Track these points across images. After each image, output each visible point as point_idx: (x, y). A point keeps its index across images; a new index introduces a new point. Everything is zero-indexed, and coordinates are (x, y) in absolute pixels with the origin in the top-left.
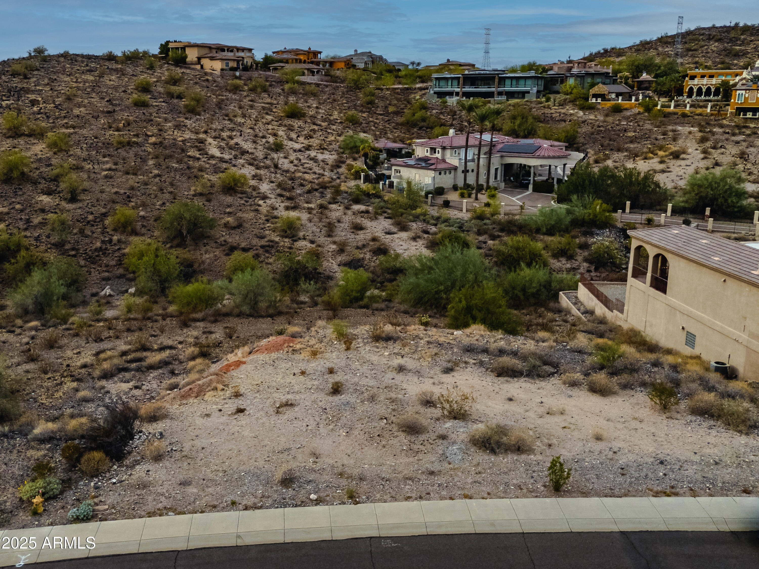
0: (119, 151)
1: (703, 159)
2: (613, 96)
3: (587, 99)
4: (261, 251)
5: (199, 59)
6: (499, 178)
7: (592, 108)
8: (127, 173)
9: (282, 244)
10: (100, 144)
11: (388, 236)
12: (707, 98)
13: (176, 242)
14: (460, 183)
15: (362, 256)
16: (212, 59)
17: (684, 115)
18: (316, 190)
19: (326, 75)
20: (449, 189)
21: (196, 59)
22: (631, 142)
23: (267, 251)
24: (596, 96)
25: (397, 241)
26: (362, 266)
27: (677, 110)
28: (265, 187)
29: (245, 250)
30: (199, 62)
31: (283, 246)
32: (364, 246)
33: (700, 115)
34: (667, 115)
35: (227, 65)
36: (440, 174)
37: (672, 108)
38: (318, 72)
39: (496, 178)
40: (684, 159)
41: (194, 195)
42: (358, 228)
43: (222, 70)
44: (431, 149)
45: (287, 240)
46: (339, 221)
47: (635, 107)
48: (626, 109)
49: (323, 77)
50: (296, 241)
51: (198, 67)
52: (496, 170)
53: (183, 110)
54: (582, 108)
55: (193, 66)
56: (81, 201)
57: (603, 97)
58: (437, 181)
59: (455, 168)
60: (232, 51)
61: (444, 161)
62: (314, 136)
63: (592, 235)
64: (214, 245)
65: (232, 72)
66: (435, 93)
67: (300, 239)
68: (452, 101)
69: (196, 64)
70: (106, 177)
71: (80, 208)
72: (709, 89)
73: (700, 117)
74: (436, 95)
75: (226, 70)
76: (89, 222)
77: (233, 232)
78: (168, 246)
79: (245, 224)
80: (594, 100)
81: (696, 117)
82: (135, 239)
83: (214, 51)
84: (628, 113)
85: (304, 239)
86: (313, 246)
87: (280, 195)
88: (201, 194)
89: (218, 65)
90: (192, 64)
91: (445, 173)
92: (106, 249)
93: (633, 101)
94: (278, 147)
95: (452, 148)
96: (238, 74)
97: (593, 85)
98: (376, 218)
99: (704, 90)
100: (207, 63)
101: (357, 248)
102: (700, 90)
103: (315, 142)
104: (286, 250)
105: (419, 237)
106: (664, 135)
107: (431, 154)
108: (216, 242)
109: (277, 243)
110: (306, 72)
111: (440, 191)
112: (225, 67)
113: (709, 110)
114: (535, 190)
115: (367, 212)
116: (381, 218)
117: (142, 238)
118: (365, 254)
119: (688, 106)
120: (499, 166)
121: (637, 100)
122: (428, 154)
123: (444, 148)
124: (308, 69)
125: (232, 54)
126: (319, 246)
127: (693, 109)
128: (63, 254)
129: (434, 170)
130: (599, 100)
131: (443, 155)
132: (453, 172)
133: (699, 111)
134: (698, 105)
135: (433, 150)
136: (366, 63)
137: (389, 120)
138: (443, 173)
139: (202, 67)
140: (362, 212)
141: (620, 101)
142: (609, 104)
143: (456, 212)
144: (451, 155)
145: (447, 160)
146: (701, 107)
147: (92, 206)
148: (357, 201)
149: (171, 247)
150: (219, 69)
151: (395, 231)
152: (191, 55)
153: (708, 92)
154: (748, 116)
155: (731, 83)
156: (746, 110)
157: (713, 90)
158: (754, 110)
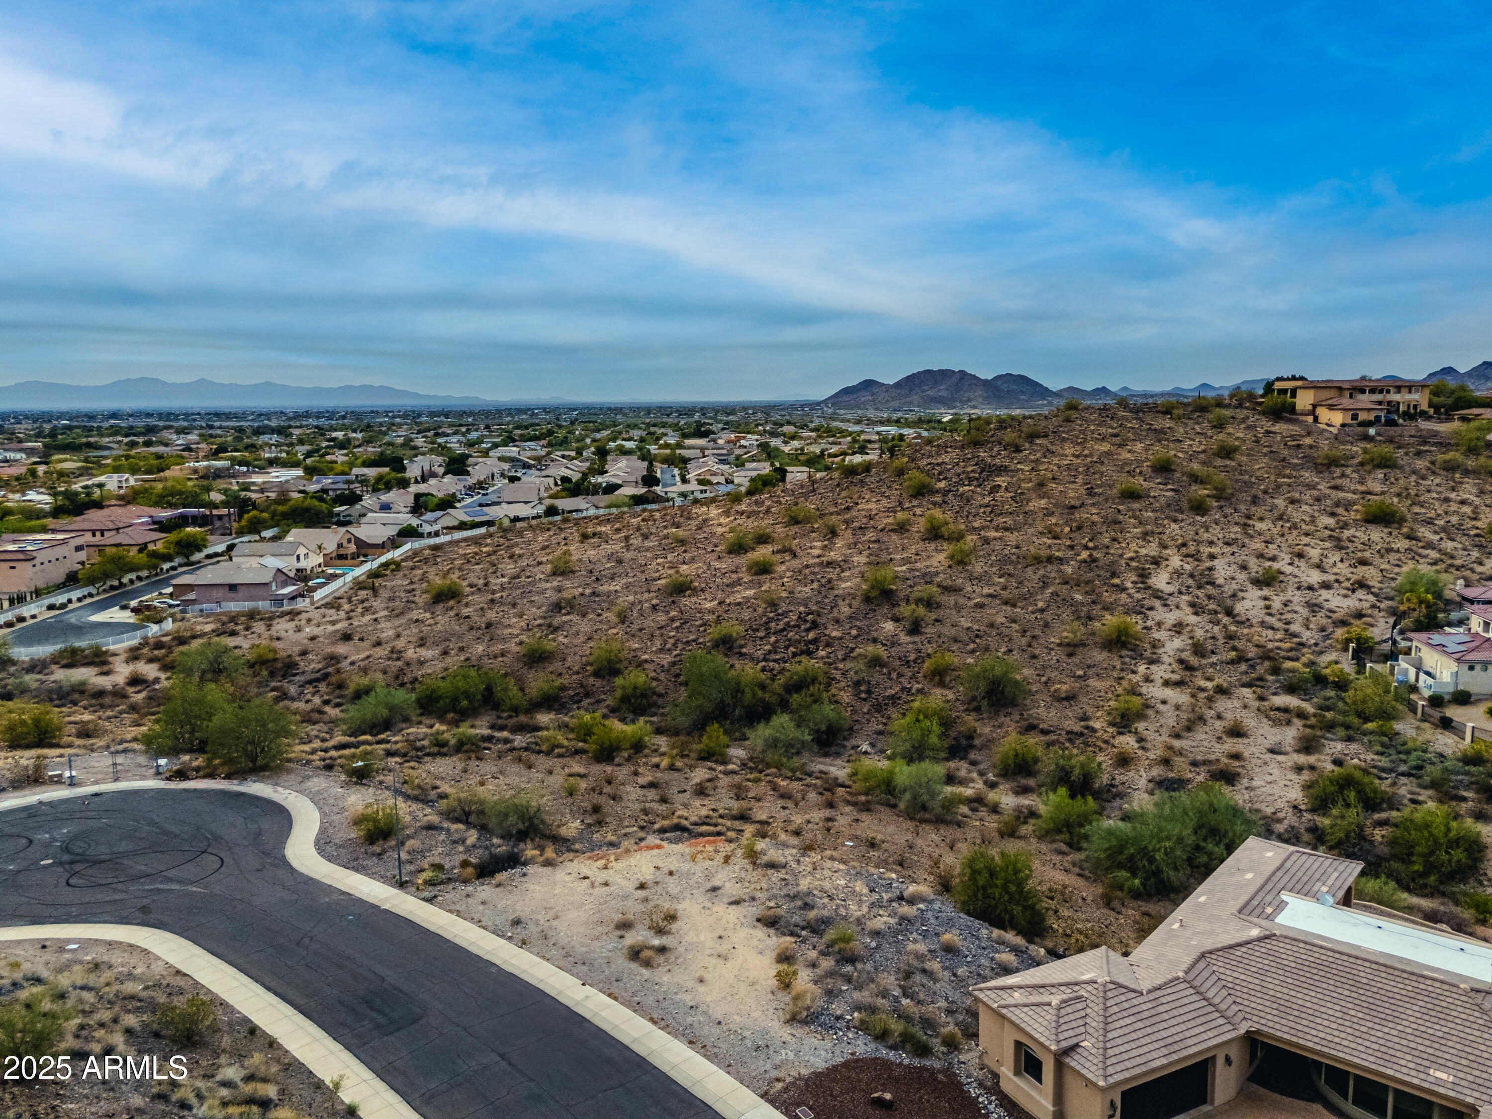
4: (1063, 738)
5: (1315, 406)
8: (1007, 603)
9: (1100, 734)
11: (1268, 756)
13: (972, 706)
15: (1190, 776)
16: (1331, 407)
18: (1248, 660)
21: (1311, 408)
23: (1070, 740)
25: (1272, 766)
26: (1179, 790)
29: (1045, 732)
30: (1313, 413)
31: (1098, 738)
32: (1209, 763)
35: (1355, 417)
42: (1235, 732)
43: (1343, 425)
44: (1485, 622)
45: (1112, 730)
46: (1219, 717)
50: (1122, 733)
51: (1310, 419)
55: (1303, 418)
56: (922, 633)
60: (1381, 392)
62: (1377, 561)
64: (1017, 717)
65: (1360, 429)
67: (1130, 732)
69: (1308, 415)
71: (913, 643)
75: (1350, 425)
76: (908, 662)
77: (1056, 704)
78: (964, 708)
79: (1082, 696)
82: (938, 691)
83: (1347, 394)
85: (1136, 732)
86: (1136, 745)
88: (1069, 644)
89: (1337, 418)
90: (1302, 414)
92: (899, 698)
96: (1372, 431)
98: (1288, 724)
100: (1324, 414)
101: (1194, 764)
103: (1362, 573)
104: (1098, 744)
105: (1313, 768)
107: (1484, 631)
108: (1022, 715)
109: (1094, 730)
111: (1458, 698)
112: (1349, 421)
115: (1287, 710)
116: (1297, 724)
117: (946, 692)
118: (1198, 774)
125: (1375, 397)
126: (1144, 748)
128: (856, 695)
129: (1458, 661)
139: (1316, 419)
140: (1278, 709)
143: (1448, 739)
148: (1293, 689)
149: (967, 710)
150: (1338, 425)
151: (1289, 749)
152: (1304, 400)
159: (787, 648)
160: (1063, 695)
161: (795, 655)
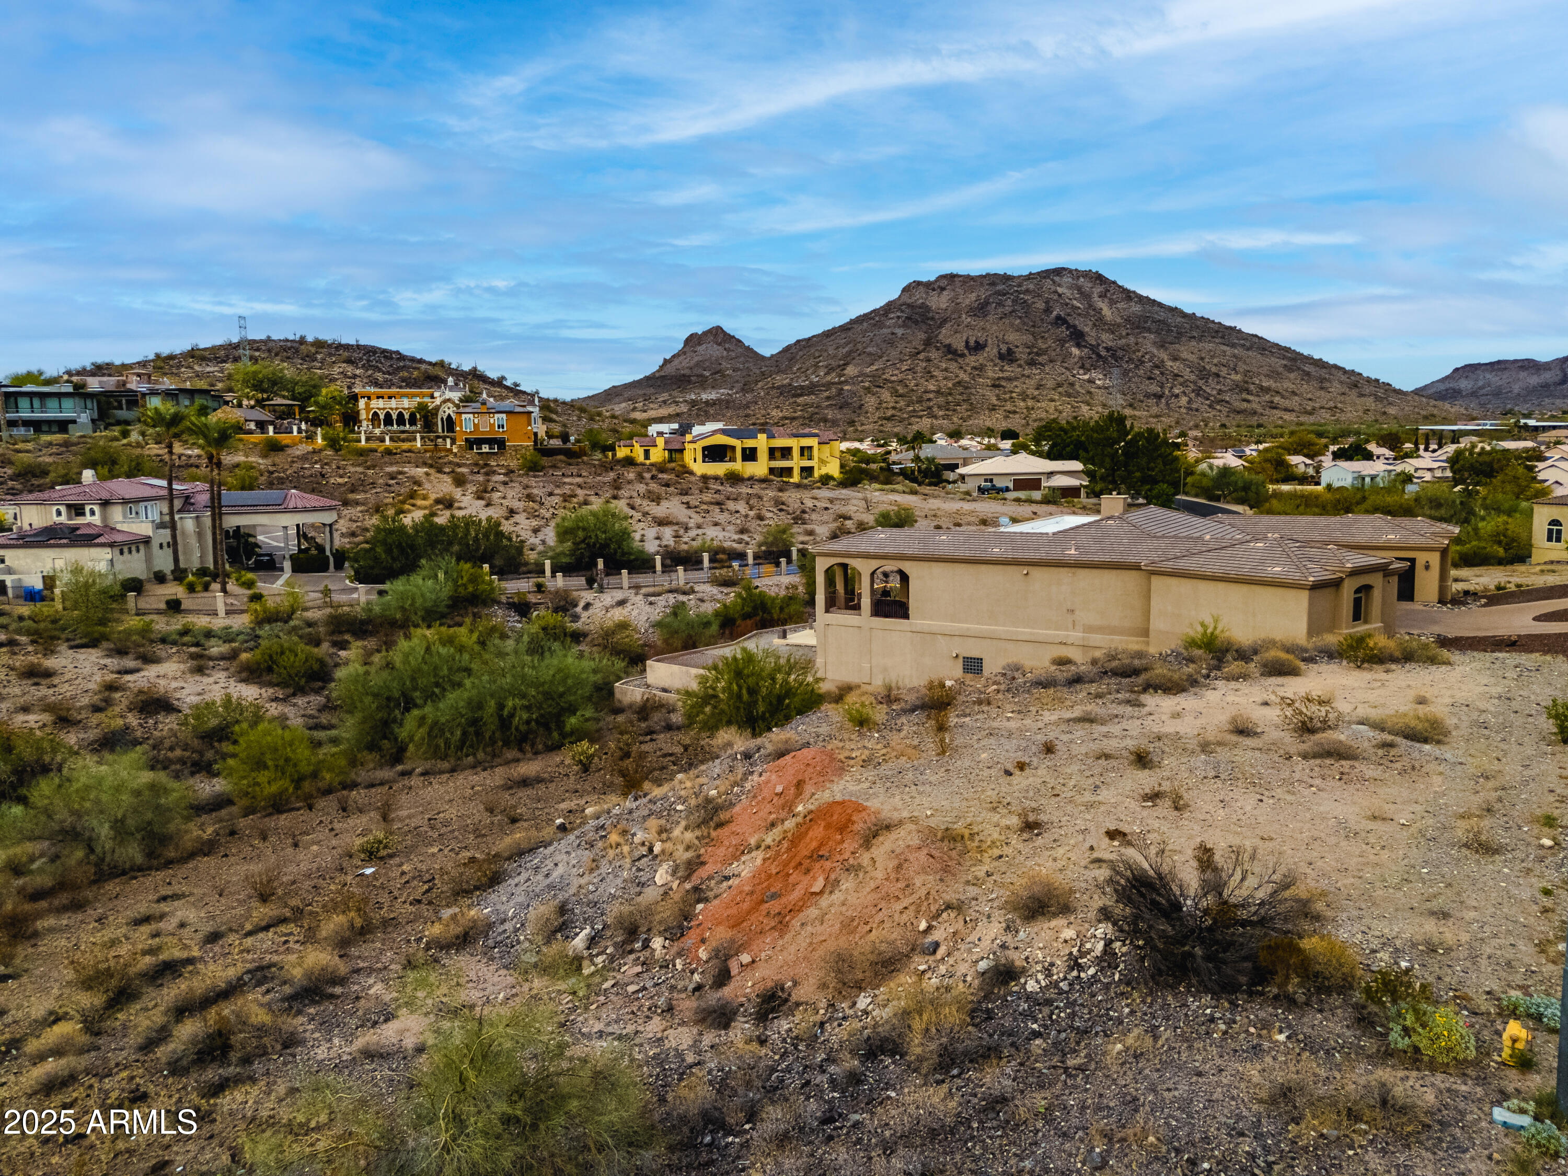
2: (252, 426)
12: (402, 428)
14: (168, 569)
17: (388, 452)
20: (149, 580)
22: (352, 491)
27: (373, 445)
33: (410, 451)
34: (360, 453)
36: (122, 553)
37: (363, 442)
40: (460, 508)
47: (301, 442)
48: (288, 446)
58: (118, 567)
59: (147, 541)
72: (400, 415)
73: (412, 454)
91: (130, 552)
93: (295, 433)
98: (53, 652)
99: (394, 417)
101: (93, 709)
102: (388, 416)
105: (203, 668)
107: (71, 518)
111: (134, 586)
113: (419, 445)
114: (299, 571)
118: (122, 717)
119: (387, 439)
121: (300, 431)
122: (62, 519)
123: (106, 503)
129: (111, 545)
131: (104, 518)
132: (142, 547)
133: (406, 446)
135: (76, 508)
138: (126, 550)
141: (271, 433)
142: (254, 439)
144: (125, 517)
145: (119, 527)
153: (401, 420)
154: (484, 450)
155: (431, 406)
156: (480, 442)
157: (407, 416)
158: (490, 442)
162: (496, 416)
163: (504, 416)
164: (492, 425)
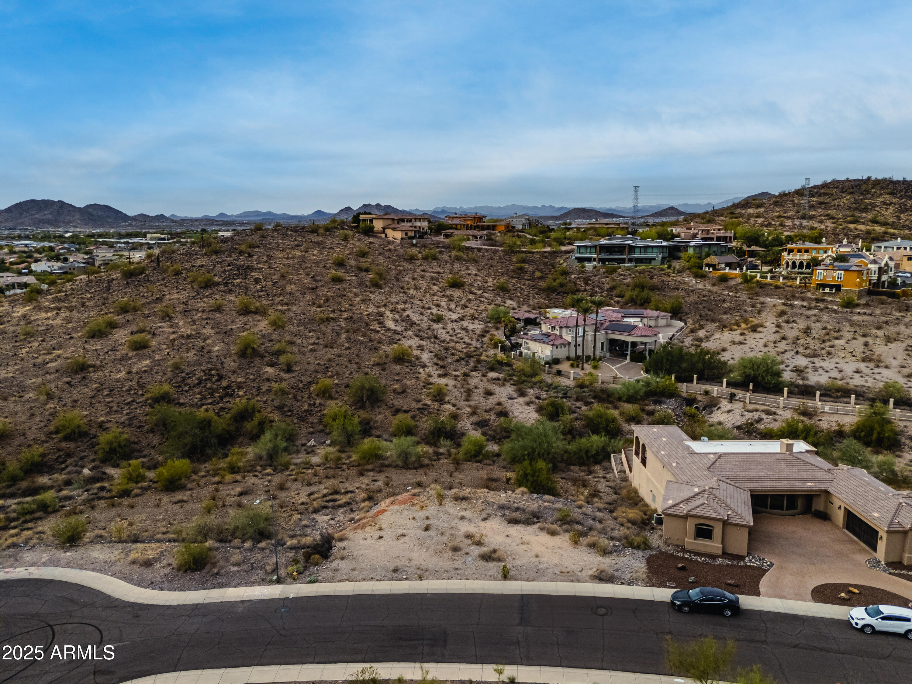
0: (321, 326)
1: (775, 333)
2: (723, 266)
3: (701, 268)
4: (417, 412)
5: (384, 229)
6: (605, 349)
7: (703, 276)
8: (326, 347)
9: (432, 406)
10: (306, 320)
11: (510, 401)
12: (800, 270)
13: (359, 405)
14: (573, 355)
15: (488, 417)
16: (394, 229)
17: (777, 287)
18: (463, 359)
19: (488, 240)
20: (564, 360)
21: (381, 229)
22: (725, 313)
23: (421, 413)
24: (709, 265)
25: (516, 405)
26: (487, 425)
27: (773, 282)
28: (425, 357)
29: (406, 412)
30: (384, 232)
31: (433, 409)
32: (491, 409)
33: (791, 286)
34: (762, 286)
35: (406, 234)
36: (557, 348)
37: (768, 279)
38: (480, 238)
39: (602, 349)
40: (760, 332)
41: (373, 365)
42: (489, 393)
43: (402, 239)
44: (552, 327)
45: (436, 403)
46: (476, 388)
47: (738, 277)
48: (732, 279)
49: (485, 242)
50: (442, 404)
51: (383, 235)
52: (602, 343)
53: (368, 283)
54: (696, 276)
55: (379, 235)
56: (294, 371)
57: (714, 266)
58: (554, 353)
59: (569, 344)
60: (410, 221)
61: (561, 337)
62: (469, 305)
63: (660, 403)
64: (385, 407)
65: (410, 241)
66: (576, 258)
67: (445, 403)
68: (589, 266)
69: (381, 233)
70: (311, 350)
71: (294, 377)
72: (801, 263)
73: (790, 289)
74: (577, 261)
75: (405, 239)
76: (299, 389)
77: (399, 396)
78: (353, 408)
79: (408, 391)
80: (707, 269)
81: (787, 288)
82: (331, 403)
83: (396, 222)
84: (732, 283)
85: (449, 403)
86: (454, 408)
87: (436, 364)
88: (378, 364)
89: (399, 235)
90: (378, 233)
91: (561, 347)
92: (311, 410)
93: (738, 271)
94: (439, 319)
95: (567, 327)
96: (414, 241)
97: (708, 255)
98: (504, 385)
99: (797, 264)
100: (390, 232)
101: (486, 411)
102: (794, 263)
103: (469, 311)
104: (435, 411)
105: (532, 402)
106: (753, 307)
107: (552, 331)
108: (386, 405)
109: (429, 406)
110: (471, 237)
111: (556, 361)
112: (404, 237)
113: (798, 282)
114: (631, 360)
115: (498, 379)
116: (508, 384)
117: (336, 402)
118: (491, 415)
119: (781, 278)
120: (605, 341)
121: (742, 271)
122: (550, 331)
123: (561, 327)
124: (473, 236)
125: (410, 224)
126: (458, 409)
127: (786, 281)
128: (282, 414)
129: (552, 345)
130: (711, 269)
131: (561, 332)
132: (567, 346)
133: (790, 283)
134: (791, 277)
135: (553, 328)
136: (523, 225)
137: (533, 286)
138: (559, 347)
139: (386, 235)
140: (495, 379)
141: (727, 271)
142: (718, 273)
143: (565, 380)
144: (567, 333)
145: (564, 337)
146: (793, 279)
147: (302, 375)
148: (492, 369)
149: (355, 409)
150: (399, 238)
151: (515, 396)
152: (378, 225)
153: (801, 265)
154: (826, 291)
155: (820, 258)
156: (824, 286)
157: (805, 264)
158: (831, 286)
159: (212, 394)
160: (400, 391)
161: (221, 398)
162: (838, 272)
163: (842, 272)
164: (834, 277)
